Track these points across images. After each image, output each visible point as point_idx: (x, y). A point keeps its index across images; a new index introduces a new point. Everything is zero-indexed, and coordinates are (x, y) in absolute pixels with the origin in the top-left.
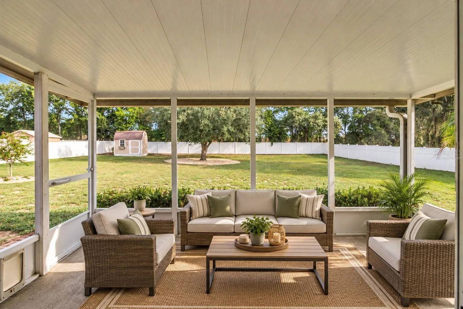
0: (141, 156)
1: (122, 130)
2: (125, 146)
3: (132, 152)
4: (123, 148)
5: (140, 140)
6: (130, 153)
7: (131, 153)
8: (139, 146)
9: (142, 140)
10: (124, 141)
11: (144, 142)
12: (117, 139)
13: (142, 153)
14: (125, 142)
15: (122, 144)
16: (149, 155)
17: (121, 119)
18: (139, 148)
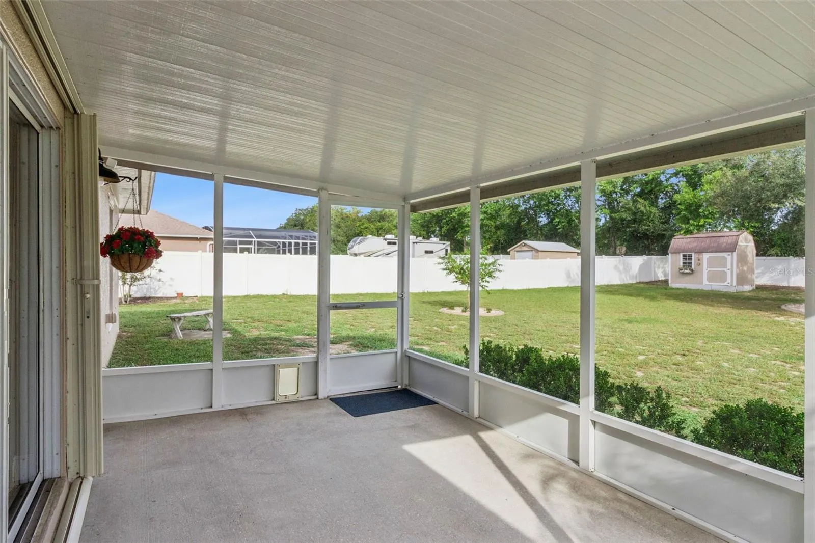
0: (733, 290)
1: (688, 232)
2: (693, 267)
3: (709, 280)
4: (688, 271)
5: (730, 253)
6: (705, 282)
7: (708, 283)
8: (729, 266)
9: (735, 254)
10: (690, 256)
11: (742, 259)
12: (677, 252)
13: (735, 284)
14: (693, 257)
15: (687, 264)
16: (760, 288)
17: (685, 210)
18: (729, 272)
